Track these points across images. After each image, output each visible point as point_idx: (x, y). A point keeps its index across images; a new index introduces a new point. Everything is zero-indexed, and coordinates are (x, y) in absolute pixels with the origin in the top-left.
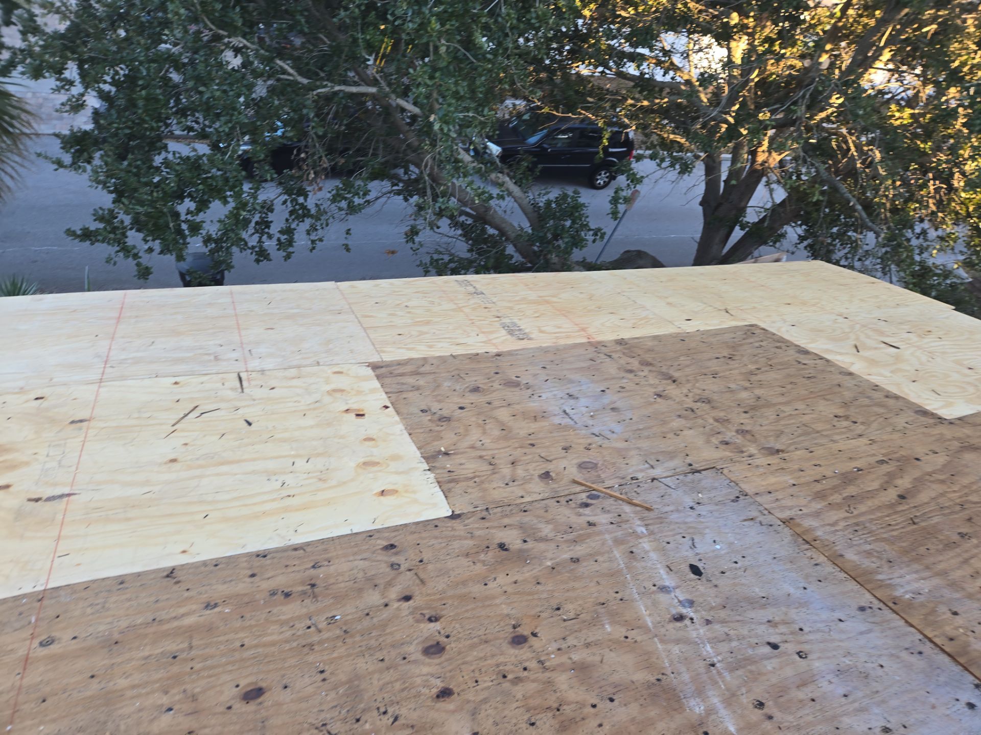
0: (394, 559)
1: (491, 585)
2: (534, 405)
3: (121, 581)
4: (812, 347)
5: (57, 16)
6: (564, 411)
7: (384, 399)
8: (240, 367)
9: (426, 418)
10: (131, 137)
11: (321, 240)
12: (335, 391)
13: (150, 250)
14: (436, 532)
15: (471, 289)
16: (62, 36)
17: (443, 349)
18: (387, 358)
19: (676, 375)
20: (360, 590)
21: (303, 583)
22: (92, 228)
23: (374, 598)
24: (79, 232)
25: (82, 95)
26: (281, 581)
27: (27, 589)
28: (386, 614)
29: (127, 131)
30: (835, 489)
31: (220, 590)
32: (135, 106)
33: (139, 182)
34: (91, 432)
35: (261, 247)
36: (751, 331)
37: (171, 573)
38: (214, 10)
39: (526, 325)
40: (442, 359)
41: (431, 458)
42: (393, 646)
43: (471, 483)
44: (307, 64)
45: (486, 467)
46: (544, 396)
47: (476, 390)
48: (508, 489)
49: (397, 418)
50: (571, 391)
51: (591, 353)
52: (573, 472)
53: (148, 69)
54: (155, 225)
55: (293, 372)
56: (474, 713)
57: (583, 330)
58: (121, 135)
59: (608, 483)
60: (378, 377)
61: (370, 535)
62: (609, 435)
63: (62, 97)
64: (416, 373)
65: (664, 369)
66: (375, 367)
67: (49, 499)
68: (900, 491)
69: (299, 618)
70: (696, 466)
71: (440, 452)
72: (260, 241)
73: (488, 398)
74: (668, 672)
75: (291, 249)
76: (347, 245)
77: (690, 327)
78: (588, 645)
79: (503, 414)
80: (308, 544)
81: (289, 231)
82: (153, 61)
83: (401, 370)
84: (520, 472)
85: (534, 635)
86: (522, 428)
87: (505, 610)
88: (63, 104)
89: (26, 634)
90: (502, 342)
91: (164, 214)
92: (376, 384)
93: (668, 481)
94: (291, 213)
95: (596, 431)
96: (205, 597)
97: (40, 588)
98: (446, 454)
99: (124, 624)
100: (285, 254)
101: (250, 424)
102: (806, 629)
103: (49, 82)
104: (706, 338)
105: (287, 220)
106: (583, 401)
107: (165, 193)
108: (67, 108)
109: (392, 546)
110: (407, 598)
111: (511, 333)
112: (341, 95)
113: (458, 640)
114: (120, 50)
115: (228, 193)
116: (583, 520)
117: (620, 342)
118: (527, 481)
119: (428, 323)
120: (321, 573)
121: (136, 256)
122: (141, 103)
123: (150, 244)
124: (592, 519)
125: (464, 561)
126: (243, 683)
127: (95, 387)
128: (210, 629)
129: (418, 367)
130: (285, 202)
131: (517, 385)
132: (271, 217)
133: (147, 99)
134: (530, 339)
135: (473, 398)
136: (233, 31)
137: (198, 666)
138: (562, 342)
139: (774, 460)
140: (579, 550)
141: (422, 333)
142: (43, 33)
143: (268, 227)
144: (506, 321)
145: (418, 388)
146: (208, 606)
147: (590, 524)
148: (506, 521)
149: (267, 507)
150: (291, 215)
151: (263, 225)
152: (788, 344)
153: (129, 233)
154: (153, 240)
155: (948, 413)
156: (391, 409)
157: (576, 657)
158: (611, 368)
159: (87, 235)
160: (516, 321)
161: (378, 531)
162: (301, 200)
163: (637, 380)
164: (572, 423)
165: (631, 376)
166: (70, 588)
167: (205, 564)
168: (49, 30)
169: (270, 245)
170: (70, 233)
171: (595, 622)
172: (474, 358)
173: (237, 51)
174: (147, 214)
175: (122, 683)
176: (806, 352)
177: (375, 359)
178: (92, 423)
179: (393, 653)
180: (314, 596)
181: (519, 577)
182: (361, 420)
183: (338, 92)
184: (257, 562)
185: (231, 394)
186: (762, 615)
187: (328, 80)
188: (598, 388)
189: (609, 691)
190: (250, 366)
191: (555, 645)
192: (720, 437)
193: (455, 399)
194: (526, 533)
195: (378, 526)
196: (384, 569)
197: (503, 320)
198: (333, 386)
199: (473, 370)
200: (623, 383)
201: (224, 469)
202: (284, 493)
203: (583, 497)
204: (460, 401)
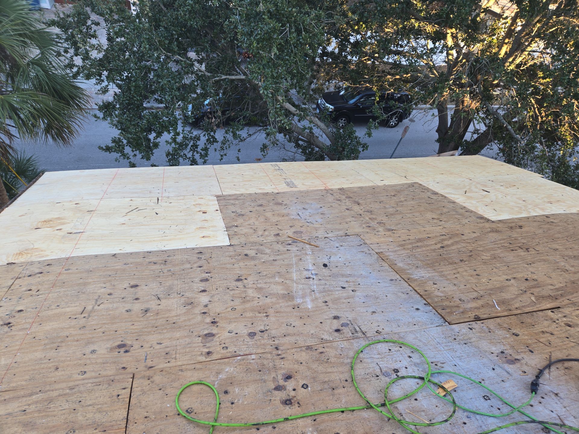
0: (200, 256)
1: (235, 265)
2: (285, 212)
3: (96, 256)
4: (441, 192)
5: (96, 51)
6: (298, 214)
7: (217, 208)
8: (159, 196)
9: (233, 214)
10: (129, 104)
11: (226, 155)
13: (135, 155)
14: (221, 250)
15: (277, 168)
16: (100, 60)
17: (252, 191)
18: (224, 193)
19: (360, 201)
20: (183, 264)
21: (162, 261)
22: (110, 145)
23: (188, 266)
24: (104, 148)
25: (107, 86)
26: (154, 259)
27: (63, 256)
28: (191, 270)
29: (127, 102)
30: (410, 244)
31: (131, 260)
32: (130, 90)
33: (131, 124)
34: (94, 215)
35: (193, 158)
36: (412, 185)
37: (114, 255)
38: (165, 44)
39: (296, 182)
40: (250, 194)
41: (228, 228)
42: (189, 278)
43: (243, 236)
44: (211, 66)
45: (252, 231)
46: (291, 208)
47: (261, 205)
48: (258, 238)
49: (220, 214)
50: (305, 207)
51: (324, 193)
52: (291, 234)
53: (136, 73)
54: (137, 143)
55: (182, 197)
56: (212, 297)
57: (325, 184)
58: (125, 104)
59: (304, 238)
60: (218, 200)
61: (193, 249)
62: (314, 222)
63: (99, 87)
64: (236, 199)
65: (356, 200)
66: (217, 196)
67: (75, 233)
68: (442, 245)
69: (158, 269)
70: (349, 234)
71: (234, 226)
72: (193, 155)
73: (264, 209)
74: (294, 292)
75: (206, 158)
76: (238, 158)
77: (381, 184)
78: (266, 283)
79: (269, 215)
80: (168, 250)
81: (206, 149)
82: (138, 69)
83: (229, 198)
84: (266, 233)
85: (246, 279)
86: (274, 219)
87: (238, 272)
88: (99, 90)
89: (61, 267)
90: (283, 188)
91: (141, 138)
92: (217, 202)
93: (333, 239)
94: (207, 140)
95: (309, 221)
96: (125, 262)
97: (67, 256)
98: (237, 226)
99: (94, 267)
100: (203, 161)
101: (157, 214)
102: (361, 284)
103: (93, 81)
104: (385, 188)
105: (205, 144)
106: (309, 211)
107: (141, 128)
108: (101, 92)
109: (201, 252)
110: (200, 267)
111: (288, 184)
112: (227, 80)
113: (215, 278)
114: (124, 64)
115: (171, 128)
116: (286, 249)
117: (340, 189)
118: (267, 236)
119: (250, 181)
120: (170, 258)
121: (128, 158)
122: (132, 89)
123: (135, 152)
124: (289, 249)
125: (228, 258)
126: (131, 283)
127: (99, 201)
128: (124, 270)
129: (236, 197)
130: (204, 135)
131: (281, 204)
132: (198, 143)
134: (296, 187)
135: (258, 208)
136: (174, 53)
137: (117, 278)
138: (312, 189)
139: (390, 233)
140: (278, 257)
141: (245, 184)
142: (91, 59)
143: (197, 148)
145: (234, 204)
146: (125, 264)
147: (288, 250)
148: (252, 248)
149: (155, 239)
150: (207, 141)
151: (195, 146)
152: (428, 190)
153: (126, 148)
154: (136, 150)
155: (493, 218)
156: (219, 211)
157: (259, 286)
158: (330, 199)
159: (108, 149)
160: (293, 180)
161: (197, 248)
162: (212, 134)
163: (340, 203)
164: (299, 218)
166: (78, 257)
167: (127, 253)
168: (92, 57)
169: (197, 156)
170: (100, 148)
171: (274, 276)
172: (267, 194)
173: (177, 62)
174: (134, 139)
175: (90, 280)
176: (436, 193)
177: (220, 193)
178: (95, 212)
179: (189, 280)
180: (165, 264)
181: (248, 264)
182: (204, 214)
183: (225, 79)
184: (147, 254)
185: (152, 204)
186: (345, 279)
187: (221, 73)
188: (319, 206)
189: (267, 295)
190: (164, 195)
191: (252, 282)
192: (368, 225)
193: (249, 209)
194: (259, 252)
195: (198, 246)
196: (195, 258)
197: (287, 180)
198: (197, 203)
199: (263, 198)
200: (333, 205)
201: (142, 227)
202: (164, 235)
203: (290, 242)
204: (251, 209)
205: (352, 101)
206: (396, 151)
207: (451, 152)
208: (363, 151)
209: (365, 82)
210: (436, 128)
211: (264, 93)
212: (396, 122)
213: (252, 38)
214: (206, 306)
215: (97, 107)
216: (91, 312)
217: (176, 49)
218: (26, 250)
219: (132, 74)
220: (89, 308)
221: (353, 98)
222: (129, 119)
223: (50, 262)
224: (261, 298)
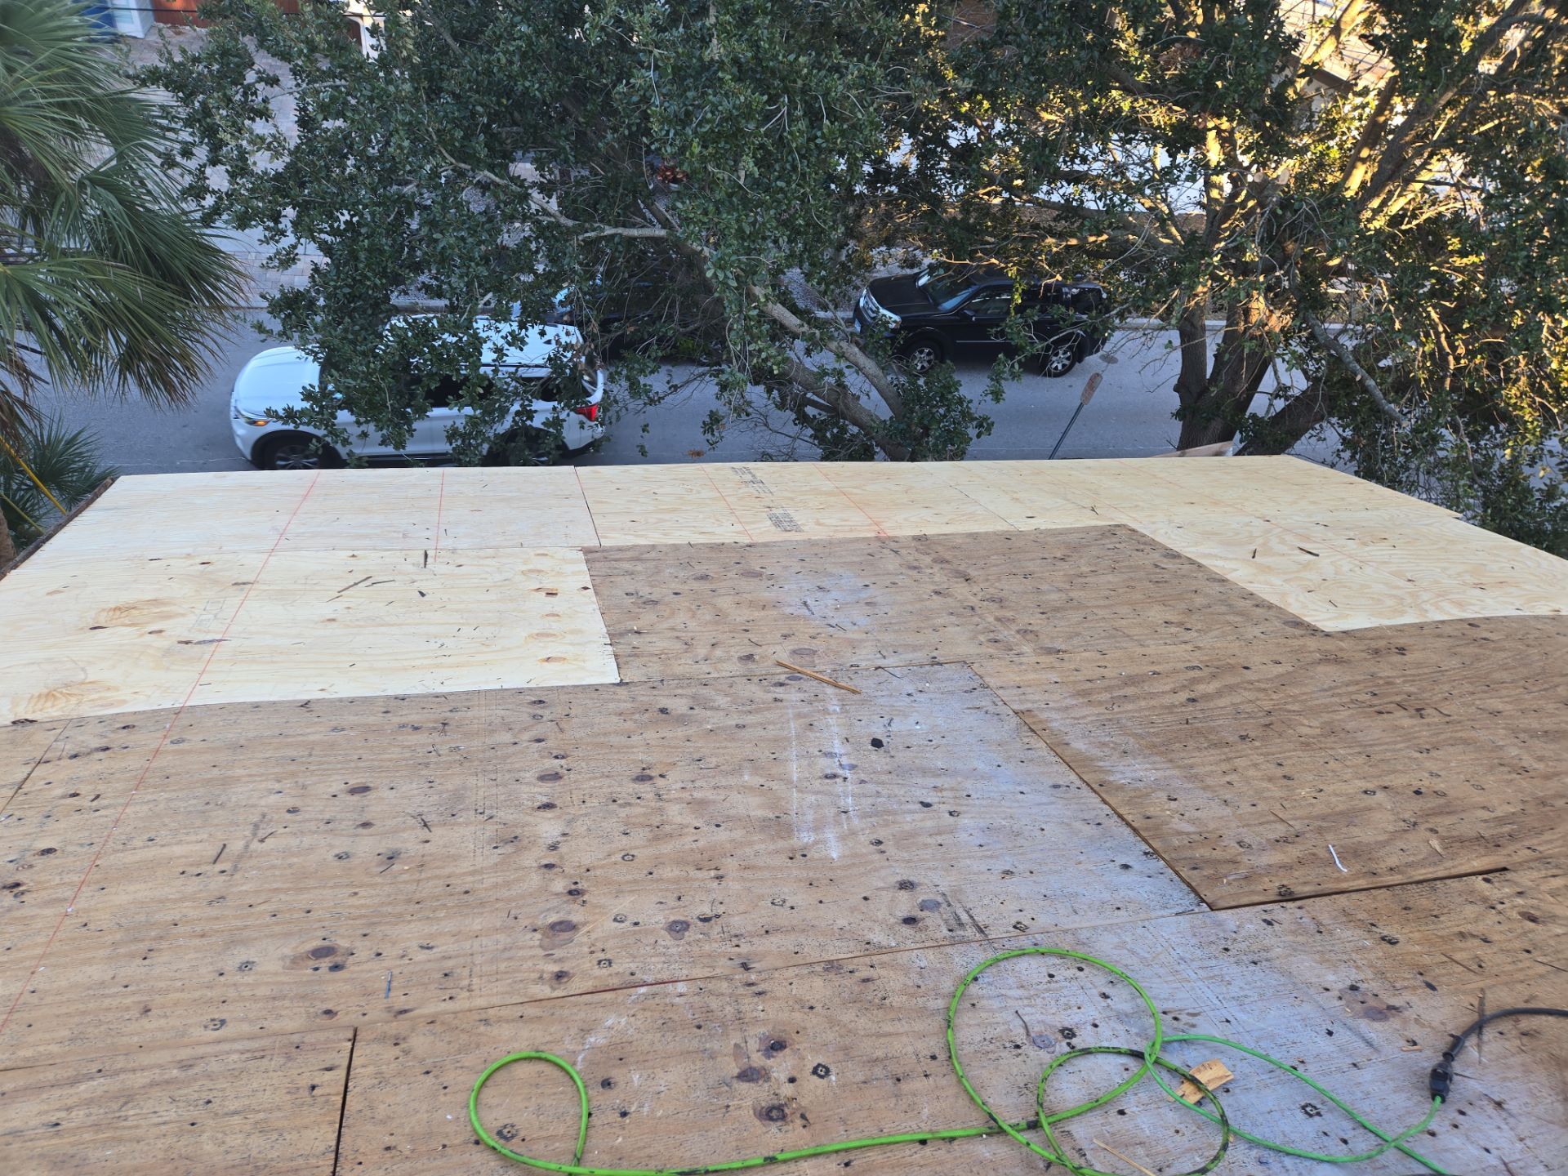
0: (539, 712)
1: (634, 738)
2: (769, 595)
3: (256, 706)
4: (1189, 551)
5: (268, 154)
6: (805, 603)
7: (587, 580)
8: (426, 545)
9: (629, 600)
10: (352, 298)
12: (531, 571)
13: (364, 435)
14: (595, 695)
15: (748, 477)
16: (278, 176)
17: (681, 537)
18: (606, 543)
19: (972, 572)
20: (493, 731)
21: (435, 722)
22: (297, 407)
23: (507, 737)
24: (281, 413)
25: (294, 247)
26: (414, 718)
27: (167, 705)
28: (512, 749)
29: (347, 290)
30: (1107, 689)
31: (350, 719)
32: (357, 259)
33: (355, 351)
34: (252, 593)
36: (1111, 531)
37: (306, 704)
38: (453, 138)
39: (799, 517)
40: (676, 548)
41: (614, 637)
42: (509, 771)
43: (655, 659)
44: (574, 201)
45: (679, 646)
46: (787, 587)
47: (704, 578)
48: (696, 666)
49: (594, 599)
50: (822, 585)
51: (874, 547)
52: (784, 658)
53: (373, 214)
54: (370, 403)
55: (490, 552)
56: (569, 822)
57: (876, 524)
58: (340, 296)
59: (822, 668)
60: (587, 562)
61: (520, 692)
62: (848, 626)
63: (271, 250)
64: (637, 559)
65: (960, 568)
66: (587, 551)
67: (199, 643)
68: (1192, 695)
69: (423, 745)
70: (940, 659)
71: (631, 631)
73: (713, 587)
74: (793, 813)
77: (1026, 526)
78: (716, 788)
79: (725, 603)
80: (452, 694)
82: (378, 204)
83: (620, 555)
84: (718, 652)
85: (662, 776)
86: (741, 616)
87: (641, 757)
88: (270, 258)
89: (160, 734)
90: (763, 531)
91: (380, 389)
92: (584, 567)
93: (897, 672)
95: (833, 622)
96: (334, 724)
97: (177, 705)
98: (638, 632)
99: (250, 735)
101: (423, 595)
102: (974, 796)
103: (257, 232)
104: (1040, 539)
106: (834, 594)
108: (276, 263)
109: (541, 702)
110: (539, 741)
111: (777, 523)
112: (616, 239)
113: (580, 773)
114: (341, 191)
116: (770, 696)
117: (918, 539)
118: (720, 660)
119: (674, 510)
120: (457, 716)
121: (345, 442)
122: (362, 256)
123: (364, 428)
124: (778, 696)
125: (615, 719)
126: (352, 782)
127: (265, 556)
128: (332, 745)
129: (638, 554)
131: (758, 575)
133: (369, 250)
134: (798, 530)
135: (696, 585)
136: (477, 164)
137: (312, 768)
138: (840, 536)
139: (1050, 660)
140: (749, 719)
141: (661, 521)
142: (252, 174)
144: (778, 512)
145: (631, 573)
146: (335, 729)
147: (776, 700)
148: (680, 691)
149: (418, 663)
152: (1153, 545)
153: (339, 413)
154: (367, 422)
155: (1329, 626)
156: (591, 592)
157: (698, 795)
158: (891, 563)
159: (291, 417)
160: (791, 512)
161: (530, 689)
163: (918, 576)
164: (807, 613)
165: (914, 573)
166: (208, 708)
167: (341, 700)
168: (258, 170)
170: (271, 413)
171: (737, 771)
172: (720, 547)
173: (484, 187)
174: (362, 390)
175: (239, 772)
176: (1174, 556)
177: (593, 543)
178: (256, 586)
179: (507, 776)
180: (444, 731)
181: (669, 735)
182: (550, 598)
183: (613, 236)
184: (393, 703)
185: (411, 568)
186: (931, 782)
187: (601, 221)
188: (860, 583)
189: (719, 820)
190: (441, 544)
191: (681, 785)
192: (992, 635)
193: (673, 585)
194: (697, 702)
195: (532, 685)
196: (526, 718)
197: (774, 511)
198: (531, 567)
199: (709, 559)
200: (898, 579)
201: (383, 629)
202: (440, 653)
203: (782, 678)
204: (678, 587)
205: (949, 304)
206: (1066, 441)
207: (1216, 446)
208: (978, 436)
209: (986, 252)
210: (1175, 381)
211: (715, 275)
212: (1067, 362)
213: (689, 131)
214: (554, 847)
215: (266, 304)
216: (240, 857)
217: (483, 154)
218: (66, 686)
219: (361, 216)
220: (236, 846)
221: (952, 294)
222: (351, 337)
223: (129, 721)
224: (705, 829)
